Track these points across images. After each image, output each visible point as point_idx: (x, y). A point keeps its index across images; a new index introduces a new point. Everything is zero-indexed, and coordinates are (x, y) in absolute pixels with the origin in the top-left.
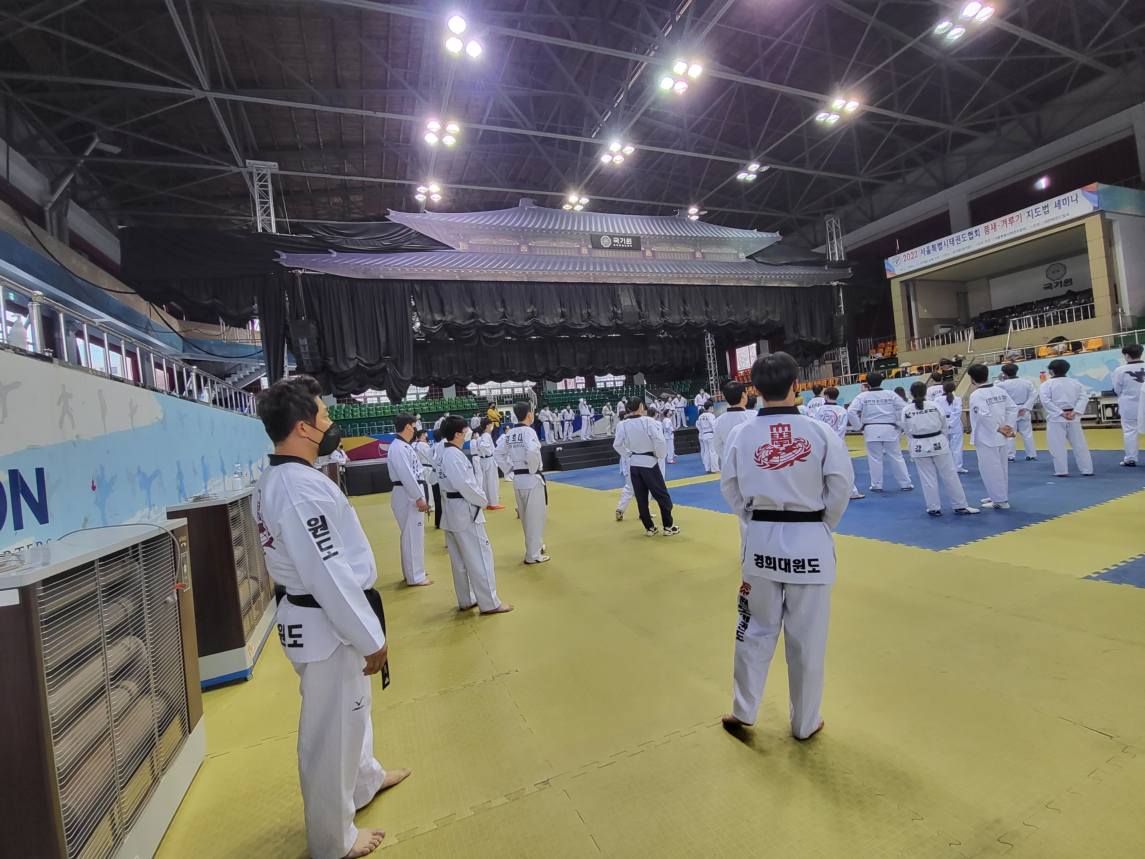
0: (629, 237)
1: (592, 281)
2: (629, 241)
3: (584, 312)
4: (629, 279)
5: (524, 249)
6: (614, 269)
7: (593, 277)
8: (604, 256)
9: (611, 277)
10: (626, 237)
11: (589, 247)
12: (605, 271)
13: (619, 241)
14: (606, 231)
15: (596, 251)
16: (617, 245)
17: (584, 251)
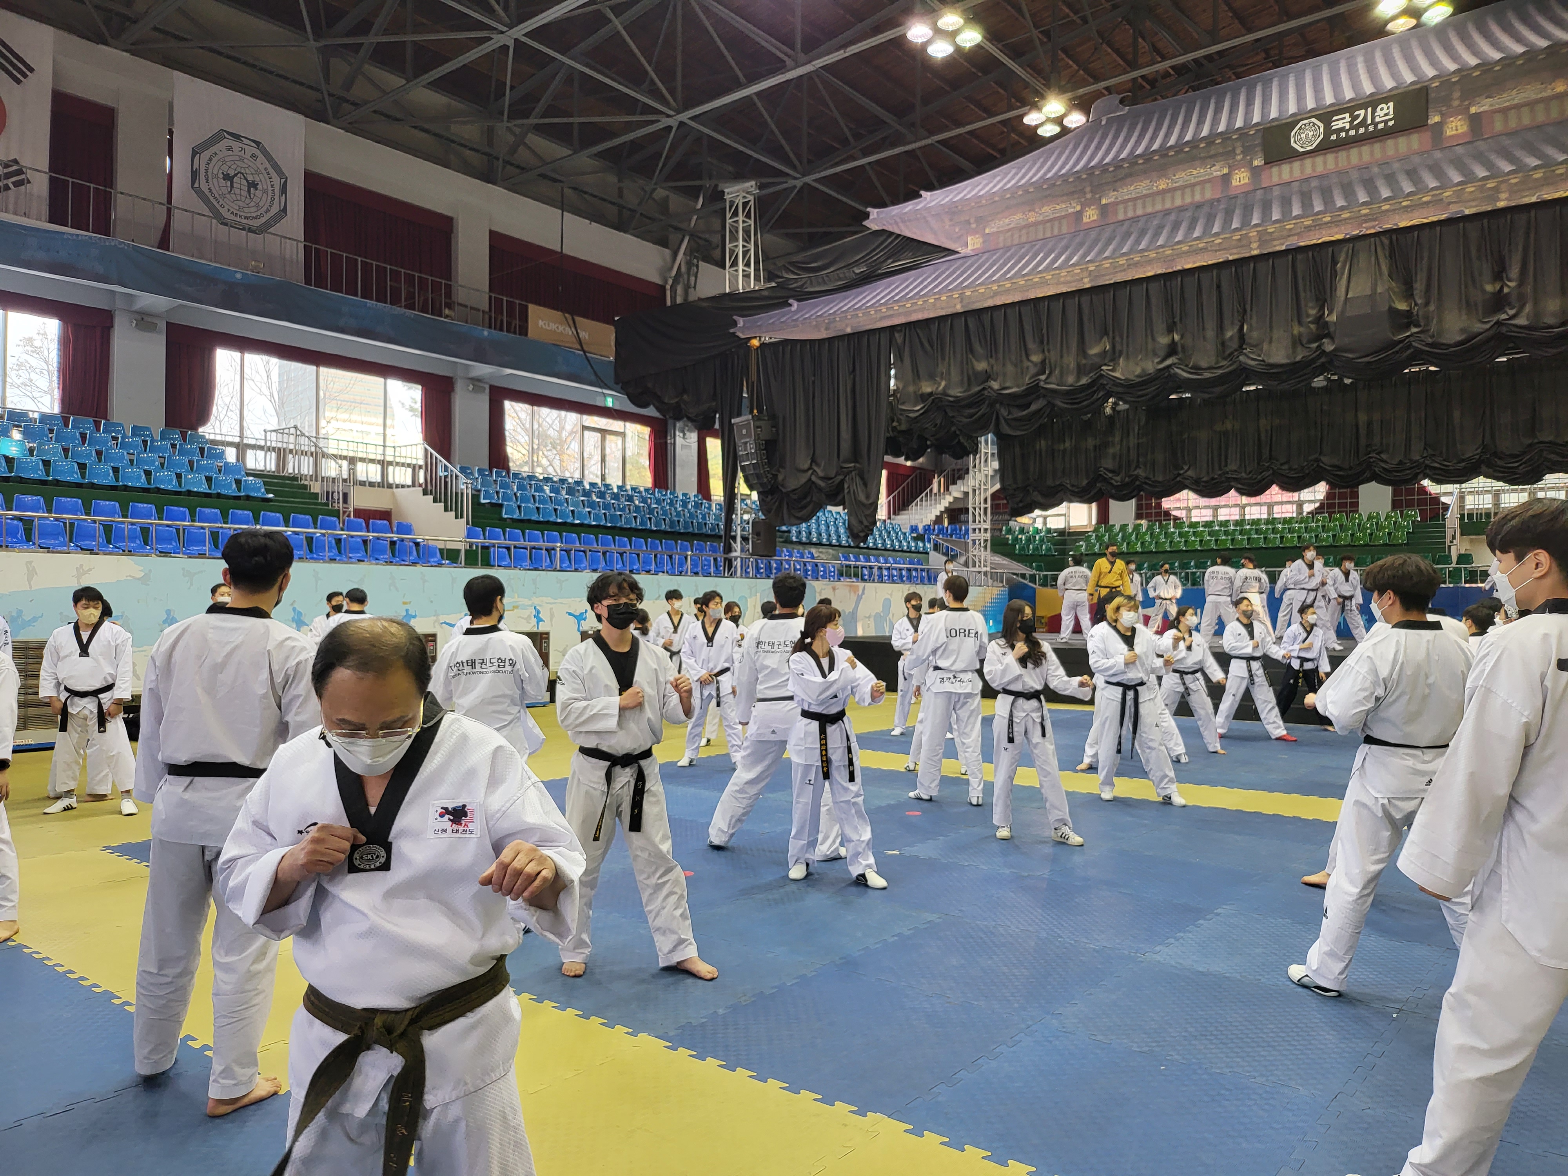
0: (1386, 100)
1: (1255, 252)
2: (1386, 112)
3: (1229, 334)
4: (1375, 220)
5: (1091, 215)
6: (1325, 204)
7: (1260, 240)
8: (1297, 174)
9: (1317, 226)
10: (1373, 102)
11: (1256, 163)
12: (1297, 217)
13: (1351, 122)
14: (1310, 104)
15: (1275, 170)
16: (1343, 135)
17: (1241, 178)
